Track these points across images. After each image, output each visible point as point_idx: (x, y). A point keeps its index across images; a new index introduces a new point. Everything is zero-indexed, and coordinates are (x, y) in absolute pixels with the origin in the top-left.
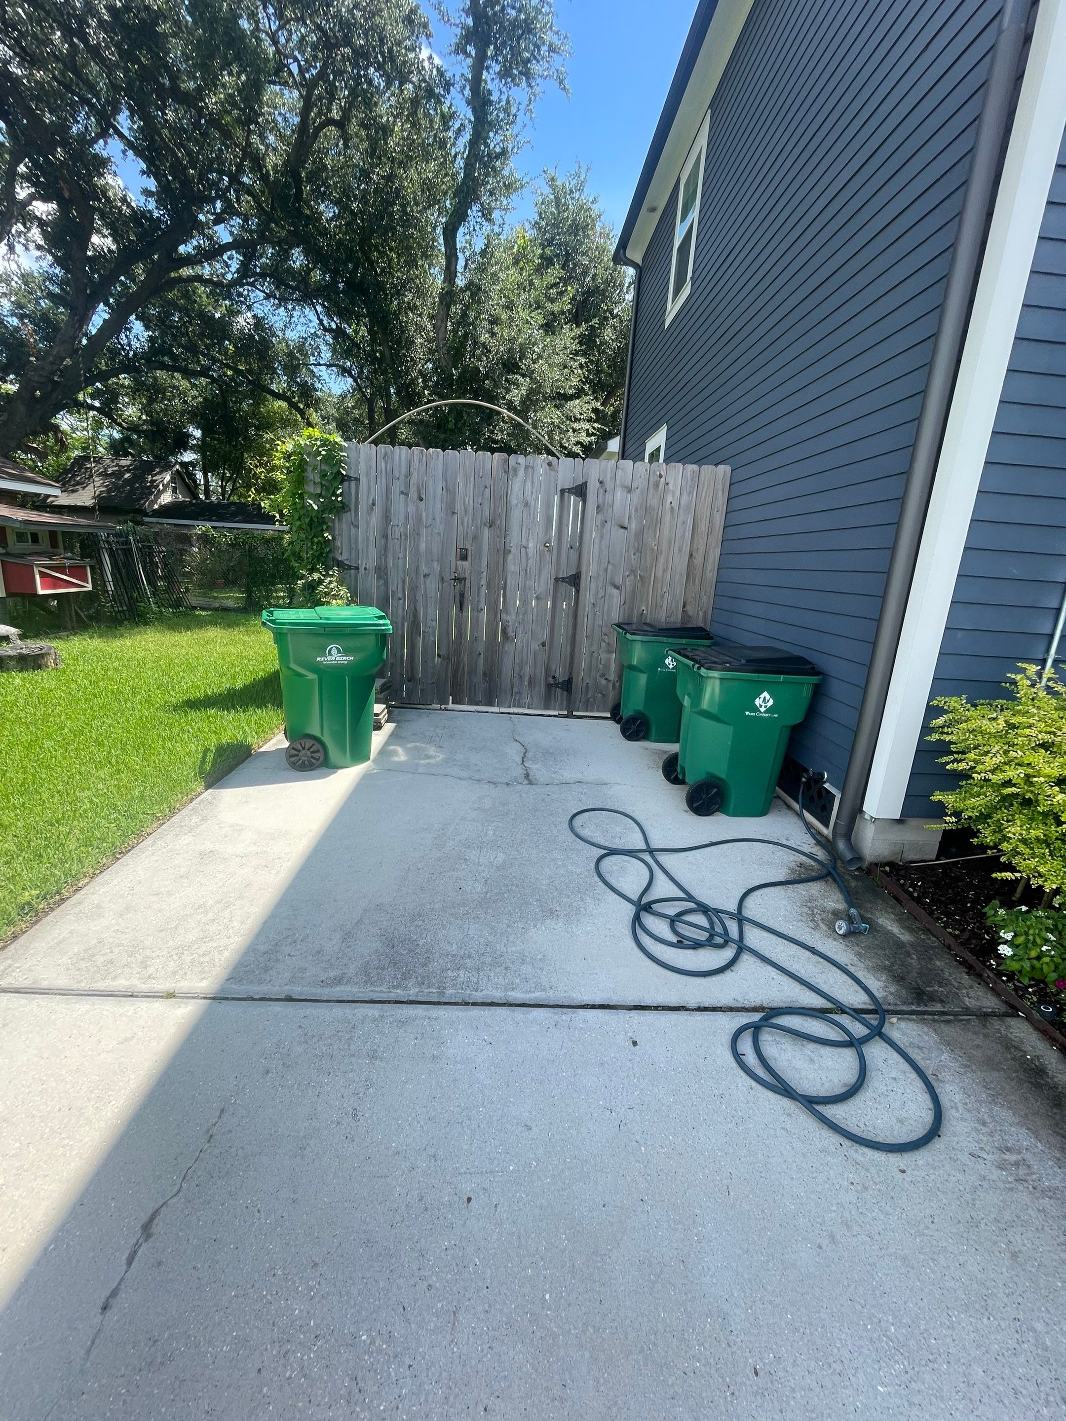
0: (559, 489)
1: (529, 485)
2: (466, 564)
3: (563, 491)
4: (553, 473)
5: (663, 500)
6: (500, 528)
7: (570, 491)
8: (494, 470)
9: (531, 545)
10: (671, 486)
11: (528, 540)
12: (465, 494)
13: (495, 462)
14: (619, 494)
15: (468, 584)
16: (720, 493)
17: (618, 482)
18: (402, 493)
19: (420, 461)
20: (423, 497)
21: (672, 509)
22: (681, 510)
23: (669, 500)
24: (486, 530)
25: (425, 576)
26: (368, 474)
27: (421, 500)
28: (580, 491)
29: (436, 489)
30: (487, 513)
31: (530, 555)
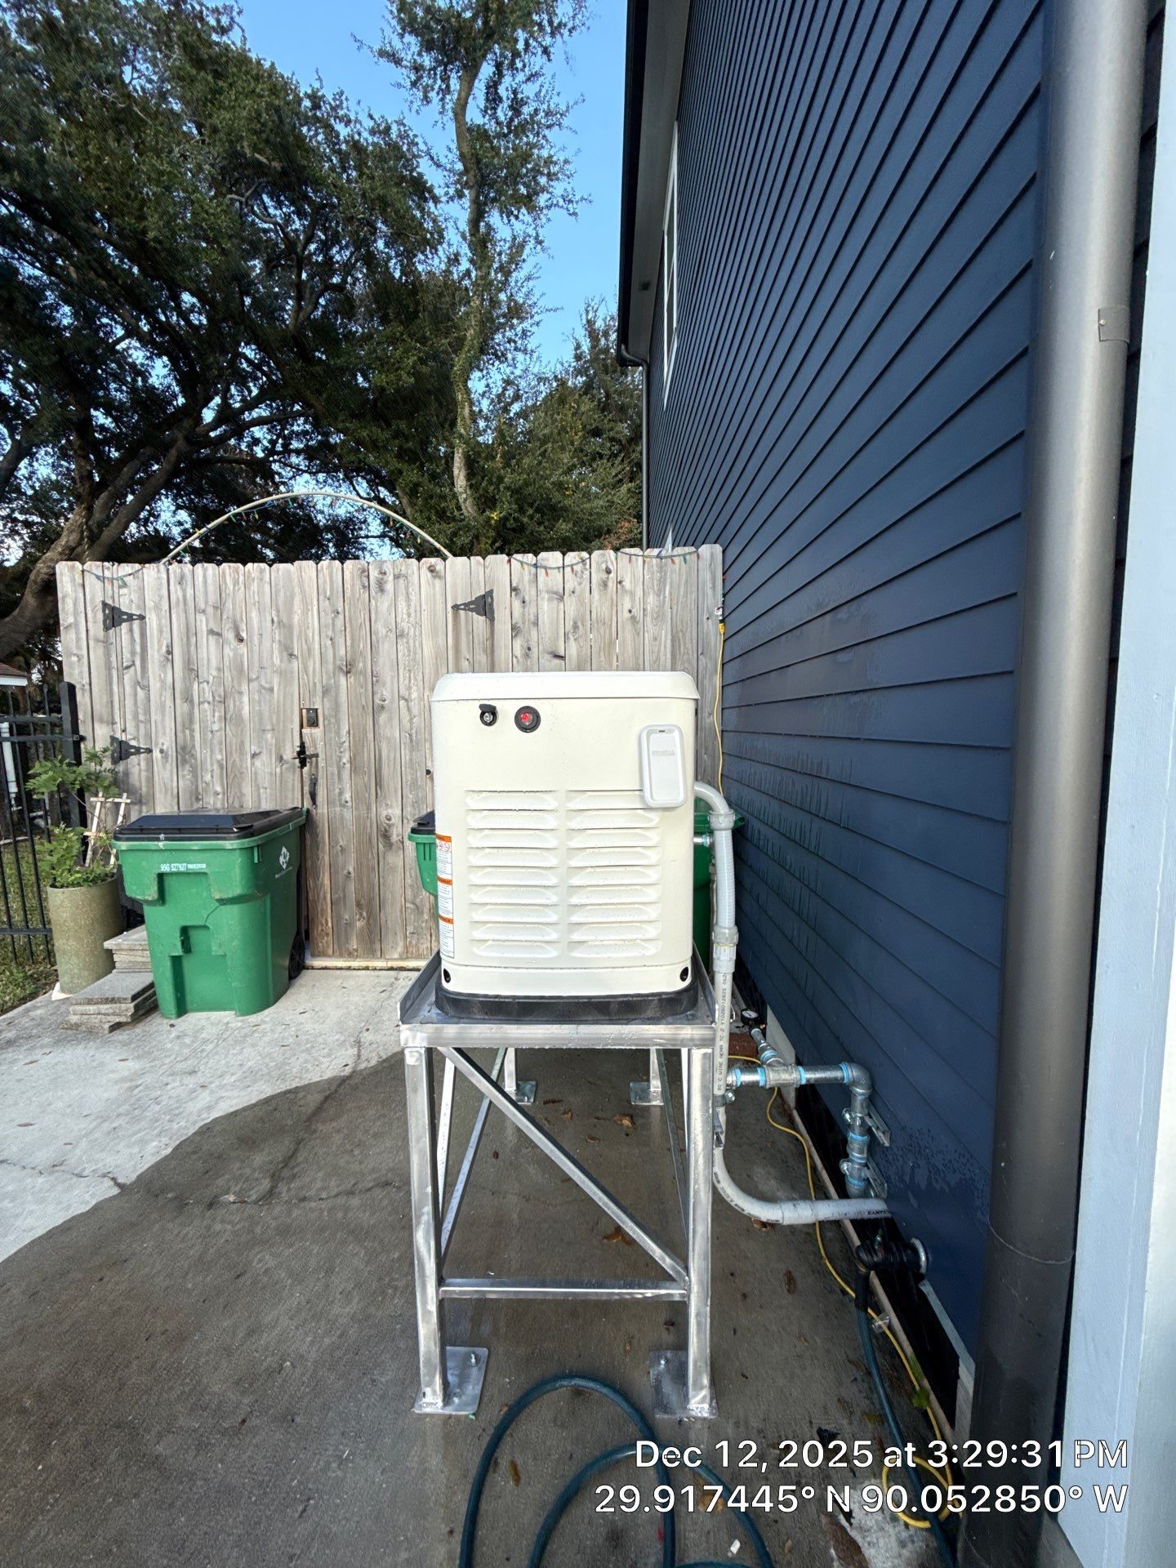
0: (450, 605)
1: (402, 605)
2: (317, 732)
3: (456, 608)
4: (437, 582)
5: (615, 605)
6: (363, 673)
7: (467, 606)
8: (348, 586)
9: (414, 695)
10: (627, 584)
11: (409, 688)
12: (310, 621)
13: (347, 573)
14: (545, 605)
15: (321, 764)
16: (709, 592)
17: (541, 586)
18: (211, 632)
19: (236, 582)
20: (244, 635)
21: (633, 618)
22: (648, 619)
23: (627, 605)
24: (343, 680)
25: (254, 756)
26: (157, 607)
27: (241, 640)
28: (483, 605)
29: (257, 621)
30: (342, 652)
31: (415, 711)
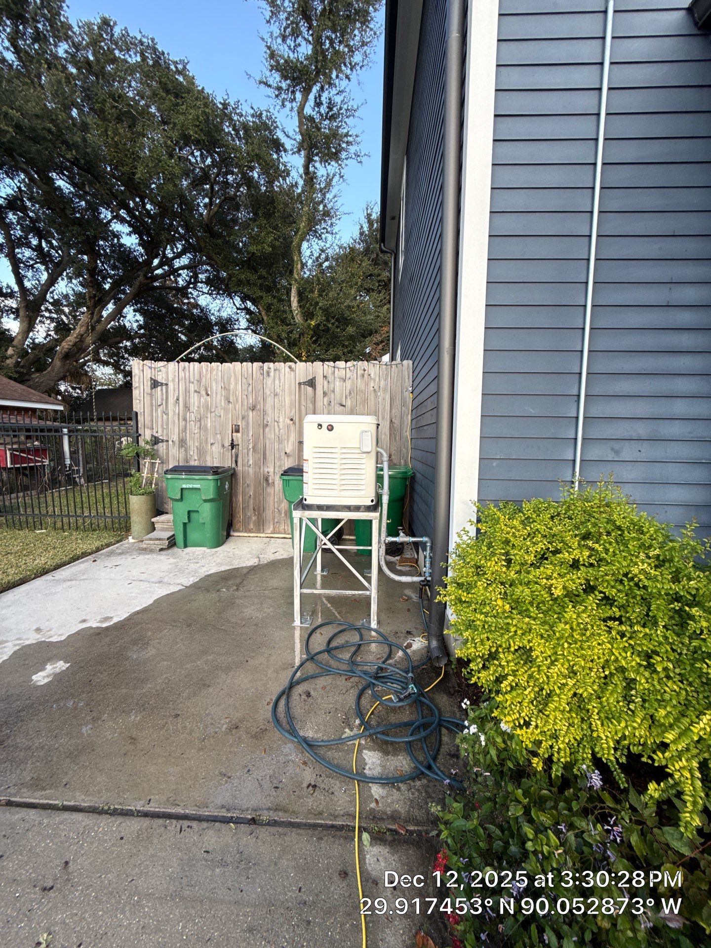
0: (297, 382)
1: (277, 382)
2: (239, 435)
3: (300, 384)
4: (292, 373)
5: (367, 384)
6: (260, 410)
7: (304, 383)
8: (254, 373)
9: (281, 420)
10: (372, 376)
11: (279, 417)
12: (237, 388)
13: (254, 368)
14: (337, 383)
15: (240, 448)
16: (407, 380)
17: (336, 375)
18: (196, 391)
19: (207, 371)
20: (209, 393)
21: (375, 390)
22: (381, 390)
23: (372, 385)
24: (251, 413)
25: (212, 444)
26: (173, 380)
27: (208, 395)
28: (312, 383)
29: (216, 388)
30: (251, 401)
31: (281, 427)
